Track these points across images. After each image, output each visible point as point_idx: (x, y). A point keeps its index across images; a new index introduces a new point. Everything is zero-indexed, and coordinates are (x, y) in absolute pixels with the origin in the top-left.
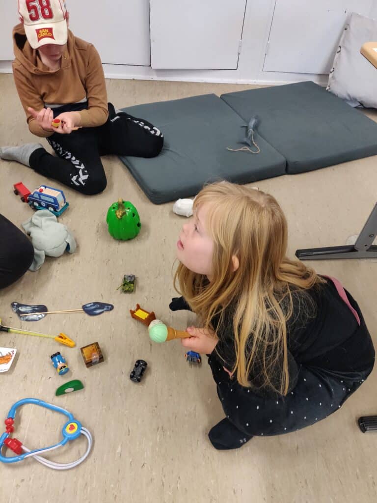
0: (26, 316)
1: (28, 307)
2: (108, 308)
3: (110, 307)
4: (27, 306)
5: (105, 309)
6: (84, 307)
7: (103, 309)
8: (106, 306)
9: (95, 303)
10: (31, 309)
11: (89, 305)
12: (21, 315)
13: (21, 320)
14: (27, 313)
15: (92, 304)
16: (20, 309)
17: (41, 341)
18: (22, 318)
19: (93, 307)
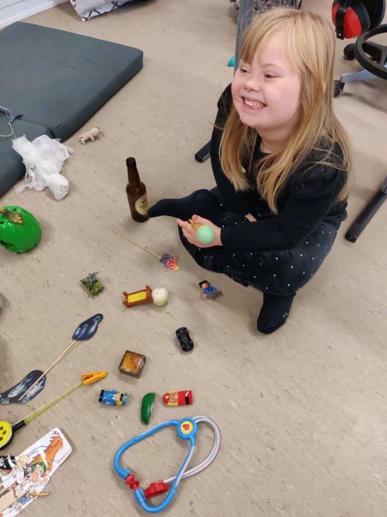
0: (26, 396)
1: (17, 388)
2: (97, 319)
3: (98, 317)
4: (14, 388)
5: (96, 322)
6: (75, 337)
7: (94, 323)
8: (94, 319)
9: (82, 326)
10: (23, 386)
11: (78, 332)
12: (20, 400)
13: (25, 403)
14: (23, 393)
15: (79, 329)
16: (10, 396)
17: (70, 400)
18: (24, 401)
19: (84, 330)
